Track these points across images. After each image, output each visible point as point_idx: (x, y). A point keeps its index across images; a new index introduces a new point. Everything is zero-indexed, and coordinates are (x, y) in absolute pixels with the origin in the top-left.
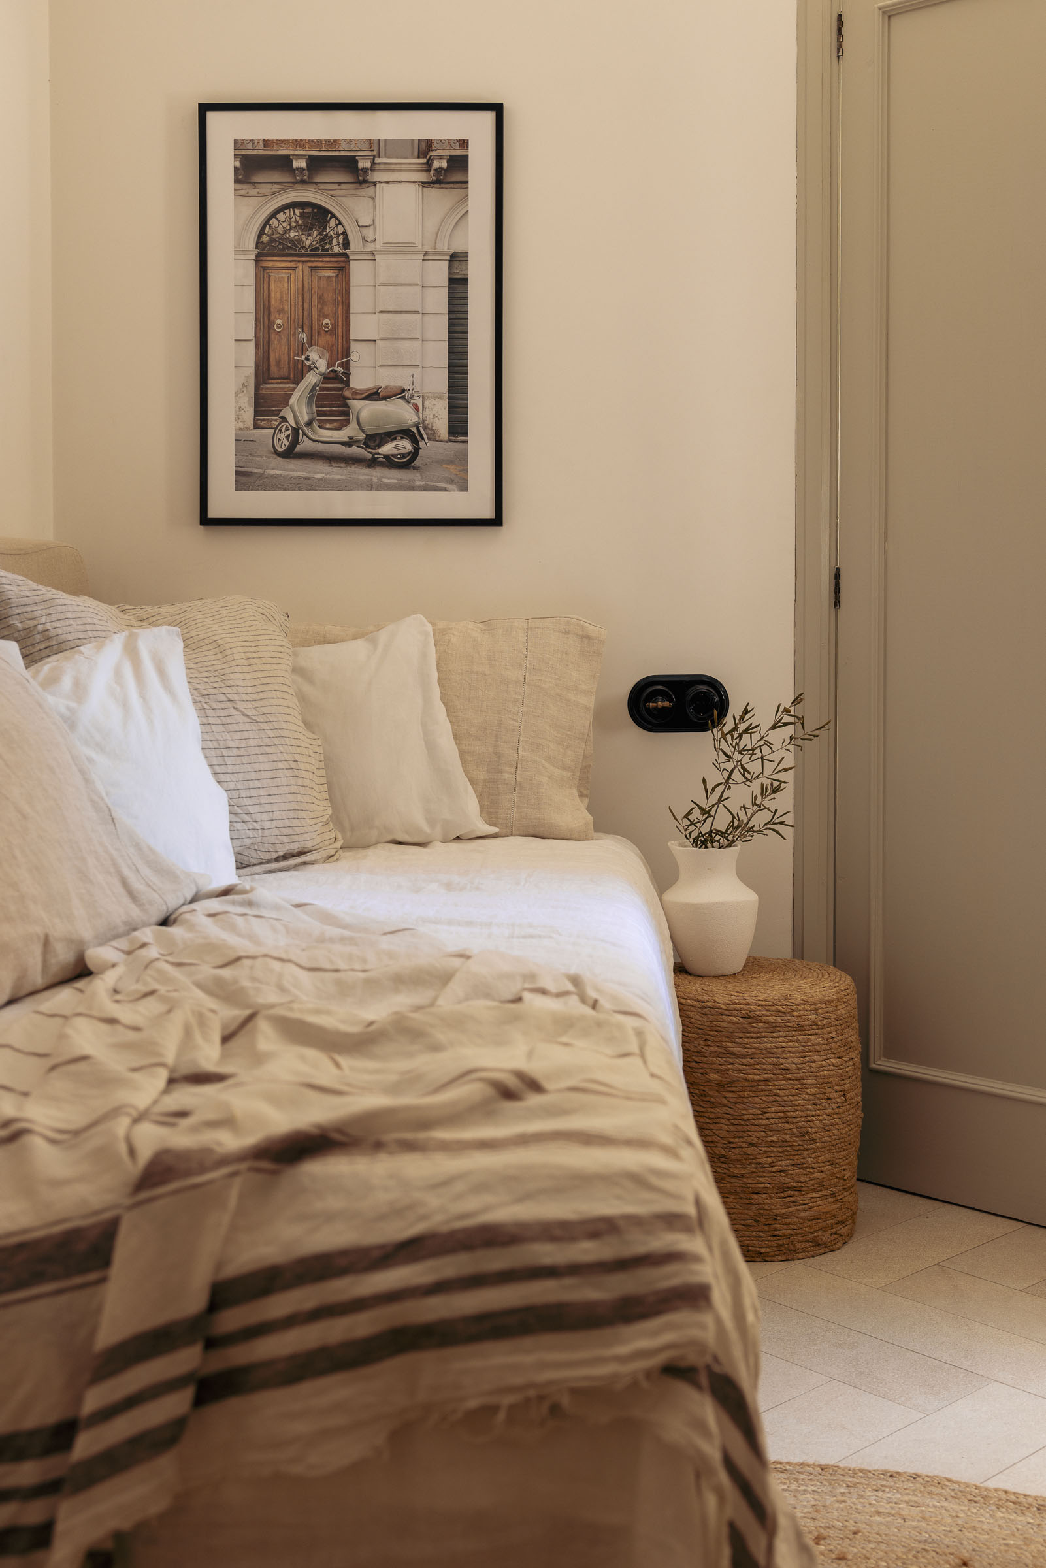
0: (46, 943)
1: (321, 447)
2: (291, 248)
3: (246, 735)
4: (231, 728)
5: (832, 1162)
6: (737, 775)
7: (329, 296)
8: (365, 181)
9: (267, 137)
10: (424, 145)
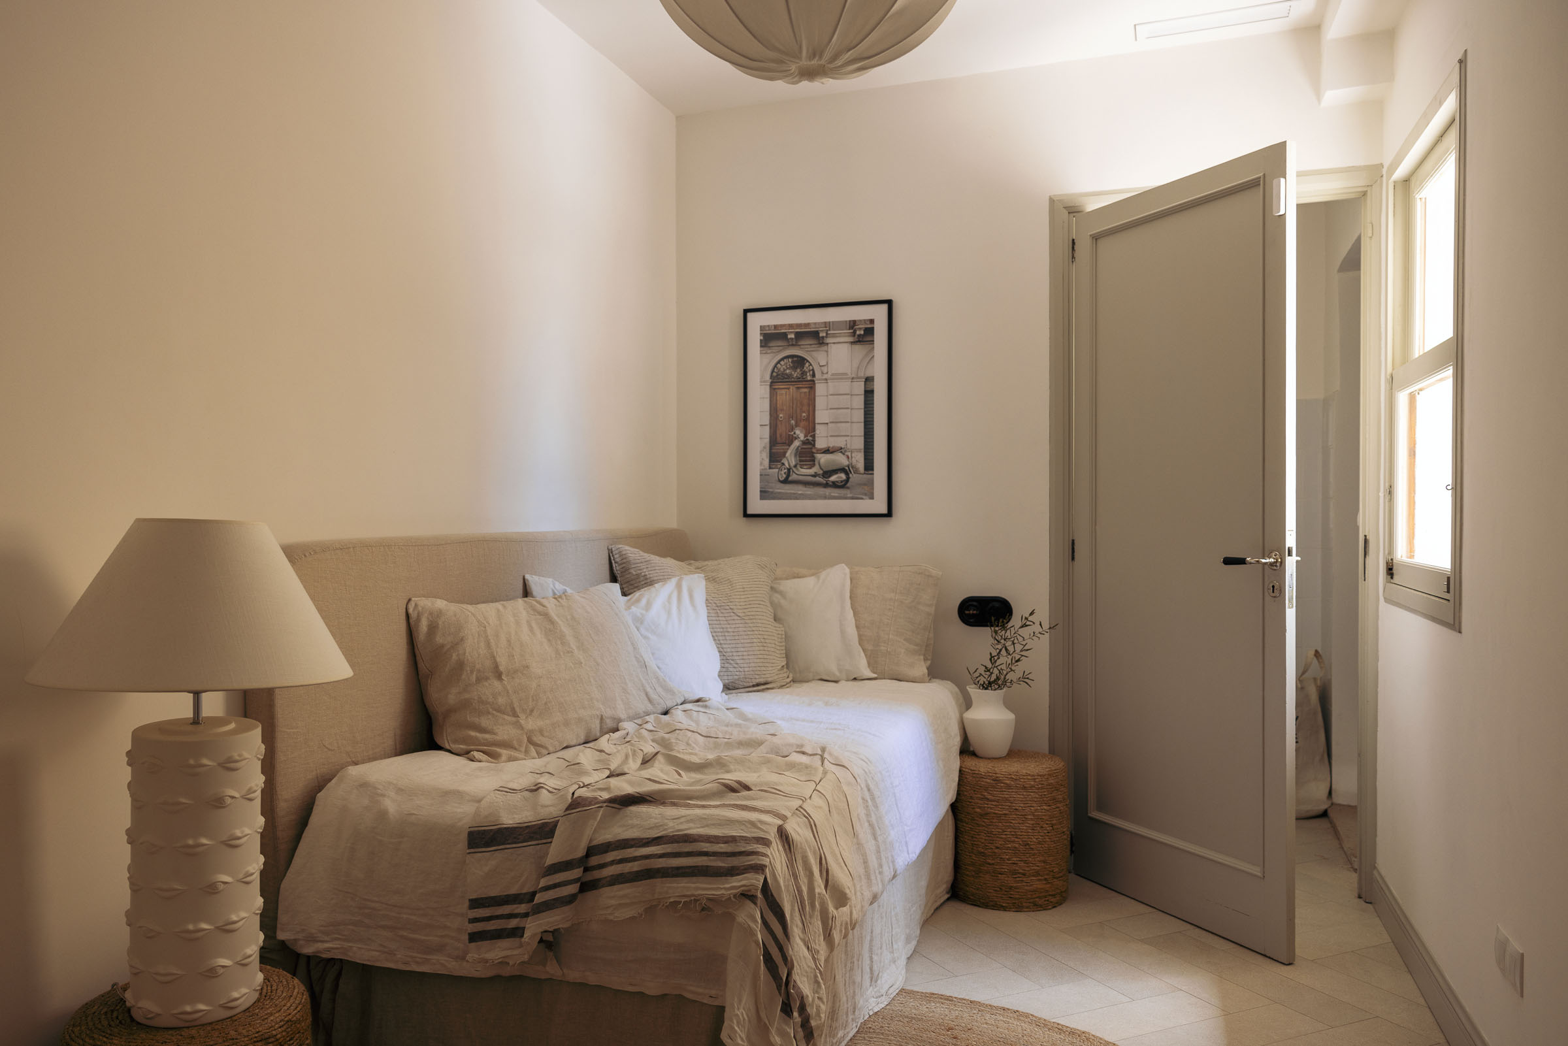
0: (602, 719)
1: (801, 478)
2: (786, 378)
3: (738, 625)
4: (730, 622)
5: (1044, 862)
6: (1004, 652)
7: (805, 401)
8: (823, 343)
9: (775, 324)
10: (852, 324)
